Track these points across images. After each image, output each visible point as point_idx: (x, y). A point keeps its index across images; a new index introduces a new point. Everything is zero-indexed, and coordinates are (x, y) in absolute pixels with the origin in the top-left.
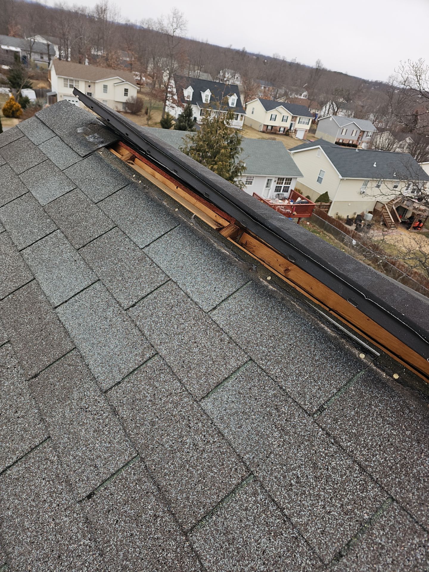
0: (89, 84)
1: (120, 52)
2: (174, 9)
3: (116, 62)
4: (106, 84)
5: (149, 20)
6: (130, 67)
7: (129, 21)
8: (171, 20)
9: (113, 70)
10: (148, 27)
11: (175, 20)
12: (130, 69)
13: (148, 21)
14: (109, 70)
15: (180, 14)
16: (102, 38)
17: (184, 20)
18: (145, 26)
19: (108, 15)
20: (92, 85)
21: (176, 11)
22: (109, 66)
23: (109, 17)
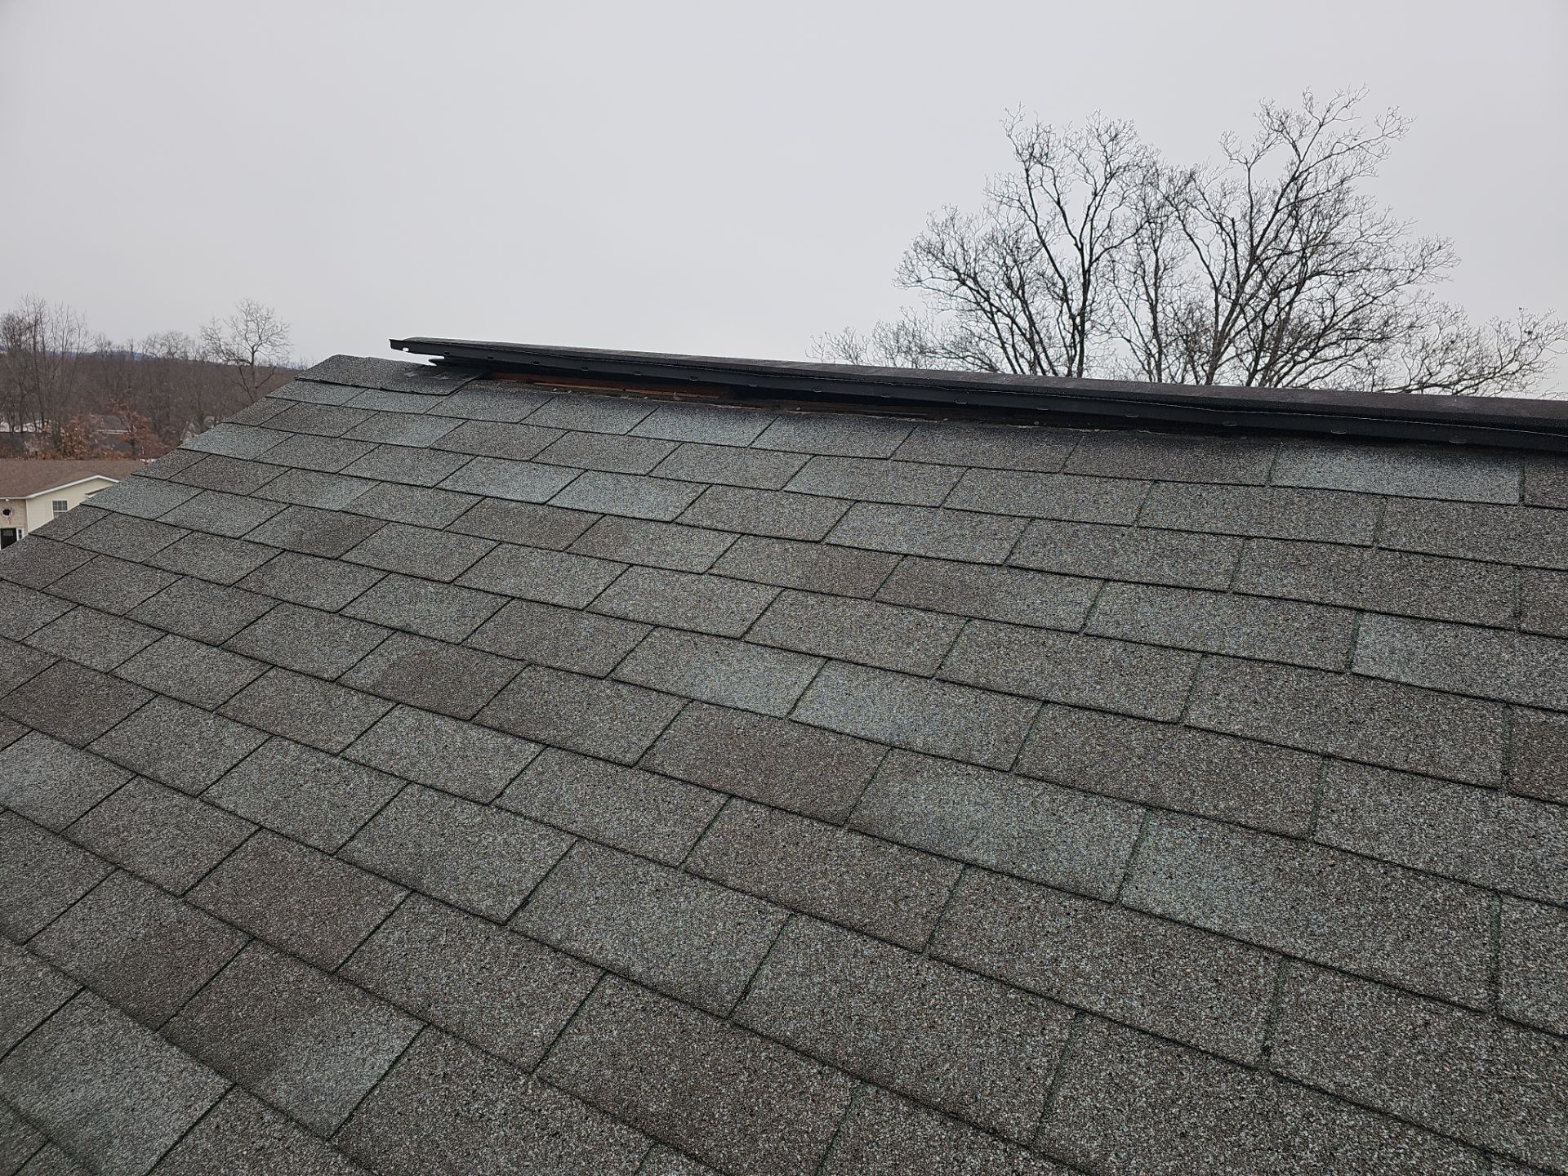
0: (6, 507)
1: (94, 419)
2: (246, 304)
3: (86, 442)
4: (59, 498)
5: (172, 335)
6: (132, 448)
7: (109, 344)
8: (242, 327)
9: (79, 462)
10: (169, 353)
11: (252, 326)
12: (130, 453)
13: (167, 338)
14: (66, 463)
15: (264, 312)
16: (36, 389)
17: (278, 324)
18: (160, 352)
19: (48, 335)
20: (16, 508)
21: (252, 306)
22: (68, 453)
23: (52, 340)
